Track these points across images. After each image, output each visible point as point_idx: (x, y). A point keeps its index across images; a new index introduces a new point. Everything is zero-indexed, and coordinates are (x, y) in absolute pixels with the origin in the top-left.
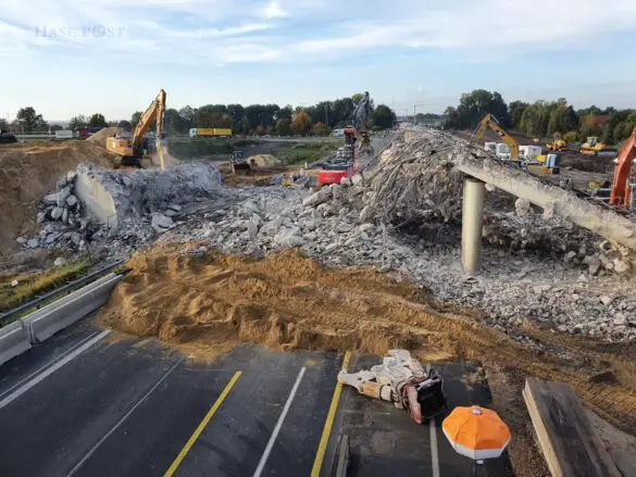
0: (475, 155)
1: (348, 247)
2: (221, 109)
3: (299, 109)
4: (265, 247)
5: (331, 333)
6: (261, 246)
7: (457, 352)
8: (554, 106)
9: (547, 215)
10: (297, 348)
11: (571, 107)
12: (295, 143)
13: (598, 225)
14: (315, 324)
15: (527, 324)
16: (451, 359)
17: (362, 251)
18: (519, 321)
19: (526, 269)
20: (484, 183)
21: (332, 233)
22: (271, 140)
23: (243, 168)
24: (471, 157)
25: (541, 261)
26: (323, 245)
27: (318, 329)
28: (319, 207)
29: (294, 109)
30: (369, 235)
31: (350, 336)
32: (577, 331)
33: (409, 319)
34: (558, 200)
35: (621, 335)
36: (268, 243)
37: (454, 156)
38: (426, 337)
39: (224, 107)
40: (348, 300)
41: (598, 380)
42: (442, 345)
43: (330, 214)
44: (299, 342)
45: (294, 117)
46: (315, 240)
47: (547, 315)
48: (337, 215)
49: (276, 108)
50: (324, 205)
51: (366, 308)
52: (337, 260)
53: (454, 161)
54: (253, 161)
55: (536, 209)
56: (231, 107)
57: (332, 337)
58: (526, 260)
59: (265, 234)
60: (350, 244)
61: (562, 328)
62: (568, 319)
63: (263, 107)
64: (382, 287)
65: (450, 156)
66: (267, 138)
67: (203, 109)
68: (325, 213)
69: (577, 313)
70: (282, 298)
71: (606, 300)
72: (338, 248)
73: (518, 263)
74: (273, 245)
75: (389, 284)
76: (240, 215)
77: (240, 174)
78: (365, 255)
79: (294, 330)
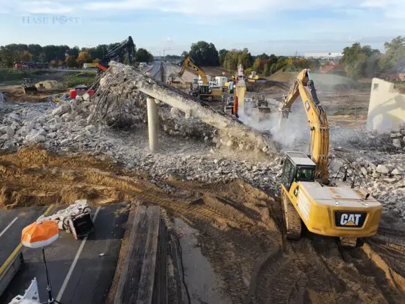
0: (148, 82)
1: (76, 141)
2: (24, 47)
3: (84, 49)
4: (18, 144)
5: (42, 194)
6: (15, 144)
7: (119, 198)
8: (240, 53)
9: (187, 117)
10: (17, 206)
11: (250, 54)
12: (79, 72)
13: (212, 121)
14: (32, 190)
15: (170, 178)
16: (115, 202)
17: (85, 143)
18: (167, 177)
19: (184, 148)
20: (154, 98)
21: (68, 133)
22: (62, 70)
23: (31, 90)
24: (146, 83)
25: (195, 142)
26: (59, 140)
27: (34, 193)
28: (63, 115)
29: (80, 49)
30: (92, 132)
31: (54, 195)
32: (196, 179)
33: (99, 181)
34: (193, 108)
35: (216, 179)
36: (22, 141)
37: (137, 82)
38: (103, 191)
39: (26, 46)
40: (63, 174)
41: (194, 203)
42: (111, 195)
43: (69, 121)
44: (19, 202)
45: (80, 55)
46: (55, 137)
47: (183, 172)
48: (73, 121)
49: (67, 48)
50: (65, 114)
51: (72, 178)
52: (66, 149)
53: (137, 86)
54: (41, 85)
55: (182, 113)
56: (32, 46)
57: (42, 197)
58: (187, 143)
59: (20, 135)
60: (78, 138)
61: (188, 178)
62: (194, 173)
63: (57, 47)
64: (90, 165)
65: (134, 83)
66: (60, 69)
67: (8, 47)
68: (66, 120)
69: (199, 169)
70: (17, 176)
71: (216, 161)
72: (69, 141)
73: (181, 145)
74: (24, 142)
75: (96, 162)
76: (5, 123)
77: (29, 94)
78: (87, 145)
79: (16, 195)
